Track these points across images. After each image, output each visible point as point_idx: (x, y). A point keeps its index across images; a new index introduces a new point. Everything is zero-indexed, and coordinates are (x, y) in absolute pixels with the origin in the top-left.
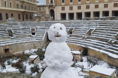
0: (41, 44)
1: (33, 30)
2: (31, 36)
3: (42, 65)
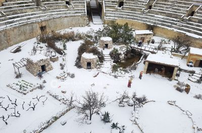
0: (84, 20)
2: (67, 7)
3: (122, 49)
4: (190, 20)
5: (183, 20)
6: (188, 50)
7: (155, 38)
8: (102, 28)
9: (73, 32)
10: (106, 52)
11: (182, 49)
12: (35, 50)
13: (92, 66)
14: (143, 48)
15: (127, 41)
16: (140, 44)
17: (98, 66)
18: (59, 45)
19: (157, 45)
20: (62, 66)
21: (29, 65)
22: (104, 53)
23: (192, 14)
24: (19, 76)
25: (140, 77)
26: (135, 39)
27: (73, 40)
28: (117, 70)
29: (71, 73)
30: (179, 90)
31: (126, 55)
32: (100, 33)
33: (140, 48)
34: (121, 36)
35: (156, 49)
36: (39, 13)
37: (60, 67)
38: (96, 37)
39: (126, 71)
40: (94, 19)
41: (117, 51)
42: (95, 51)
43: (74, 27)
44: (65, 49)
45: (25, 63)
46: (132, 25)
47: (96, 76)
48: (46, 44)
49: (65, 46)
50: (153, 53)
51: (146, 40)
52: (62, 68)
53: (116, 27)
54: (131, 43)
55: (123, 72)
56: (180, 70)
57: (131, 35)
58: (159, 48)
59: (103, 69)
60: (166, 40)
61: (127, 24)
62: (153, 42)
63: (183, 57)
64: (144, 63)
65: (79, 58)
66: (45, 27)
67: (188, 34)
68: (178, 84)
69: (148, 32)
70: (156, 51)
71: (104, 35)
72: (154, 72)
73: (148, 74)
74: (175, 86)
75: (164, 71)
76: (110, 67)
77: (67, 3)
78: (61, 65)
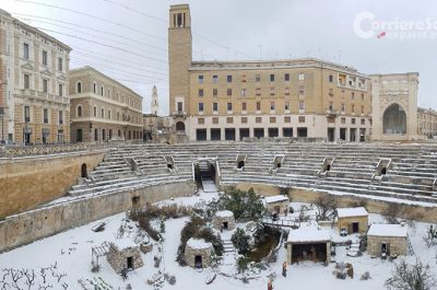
0: (191, 186)
1: (169, 159)
2: (168, 171)
3: (249, 229)
4: (327, 175)
5: (320, 176)
6: (335, 213)
7: (292, 205)
8: (217, 198)
9: (175, 205)
10: (226, 236)
11: (328, 213)
12: (122, 230)
13: (204, 262)
14: (280, 223)
15: (257, 215)
16: (275, 217)
17: (214, 263)
18: (155, 225)
19: (297, 215)
20: (157, 262)
21: (112, 253)
22: (222, 238)
23: (328, 168)
24: (96, 269)
25: (284, 274)
26: (266, 211)
27: (175, 217)
28: (246, 268)
29: (171, 274)
30: (340, 276)
31: (257, 238)
32: (215, 206)
33: (275, 223)
34: (246, 207)
35: (297, 221)
36: (133, 179)
37: (154, 263)
38: (208, 212)
39: (261, 267)
40: (204, 186)
41: (242, 232)
42: (207, 236)
43: (178, 196)
44: (163, 231)
45: (107, 250)
46: (259, 190)
47: (211, 282)
48: (138, 223)
49: (162, 226)
50: (295, 227)
51: (282, 209)
52: (157, 266)
53: (237, 195)
54: (262, 217)
55: (256, 270)
56: (334, 244)
57: (261, 205)
58: (301, 219)
59: (223, 269)
60: (308, 205)
61: (252, 190)
62: (292, 211)
63: (333, 224)
64: (286, 247)
65: (182, 248)
66: (139, 198)
67: (330, 192)
68: (337, 267)
69: (282, 197)
70: (297, 224)
71: (221, 209)
72: (303, 259)
73: (295, 264)
74: (334, 273)
75: (314, 253)
76: (234, 262)
77: (170, 166)
78: (155, 259)
